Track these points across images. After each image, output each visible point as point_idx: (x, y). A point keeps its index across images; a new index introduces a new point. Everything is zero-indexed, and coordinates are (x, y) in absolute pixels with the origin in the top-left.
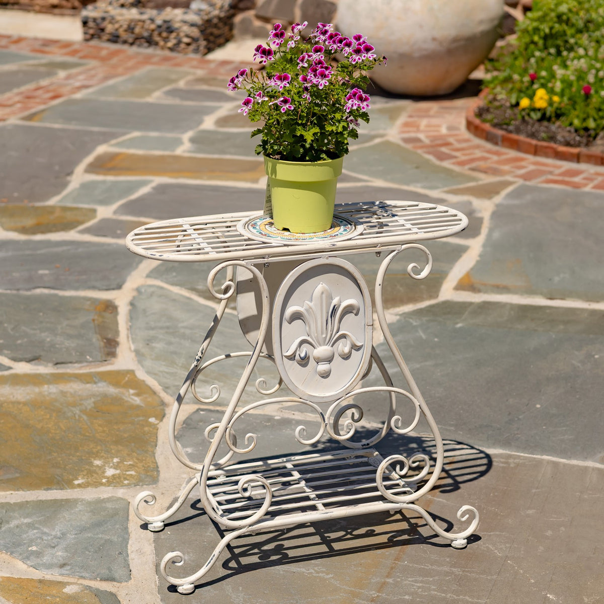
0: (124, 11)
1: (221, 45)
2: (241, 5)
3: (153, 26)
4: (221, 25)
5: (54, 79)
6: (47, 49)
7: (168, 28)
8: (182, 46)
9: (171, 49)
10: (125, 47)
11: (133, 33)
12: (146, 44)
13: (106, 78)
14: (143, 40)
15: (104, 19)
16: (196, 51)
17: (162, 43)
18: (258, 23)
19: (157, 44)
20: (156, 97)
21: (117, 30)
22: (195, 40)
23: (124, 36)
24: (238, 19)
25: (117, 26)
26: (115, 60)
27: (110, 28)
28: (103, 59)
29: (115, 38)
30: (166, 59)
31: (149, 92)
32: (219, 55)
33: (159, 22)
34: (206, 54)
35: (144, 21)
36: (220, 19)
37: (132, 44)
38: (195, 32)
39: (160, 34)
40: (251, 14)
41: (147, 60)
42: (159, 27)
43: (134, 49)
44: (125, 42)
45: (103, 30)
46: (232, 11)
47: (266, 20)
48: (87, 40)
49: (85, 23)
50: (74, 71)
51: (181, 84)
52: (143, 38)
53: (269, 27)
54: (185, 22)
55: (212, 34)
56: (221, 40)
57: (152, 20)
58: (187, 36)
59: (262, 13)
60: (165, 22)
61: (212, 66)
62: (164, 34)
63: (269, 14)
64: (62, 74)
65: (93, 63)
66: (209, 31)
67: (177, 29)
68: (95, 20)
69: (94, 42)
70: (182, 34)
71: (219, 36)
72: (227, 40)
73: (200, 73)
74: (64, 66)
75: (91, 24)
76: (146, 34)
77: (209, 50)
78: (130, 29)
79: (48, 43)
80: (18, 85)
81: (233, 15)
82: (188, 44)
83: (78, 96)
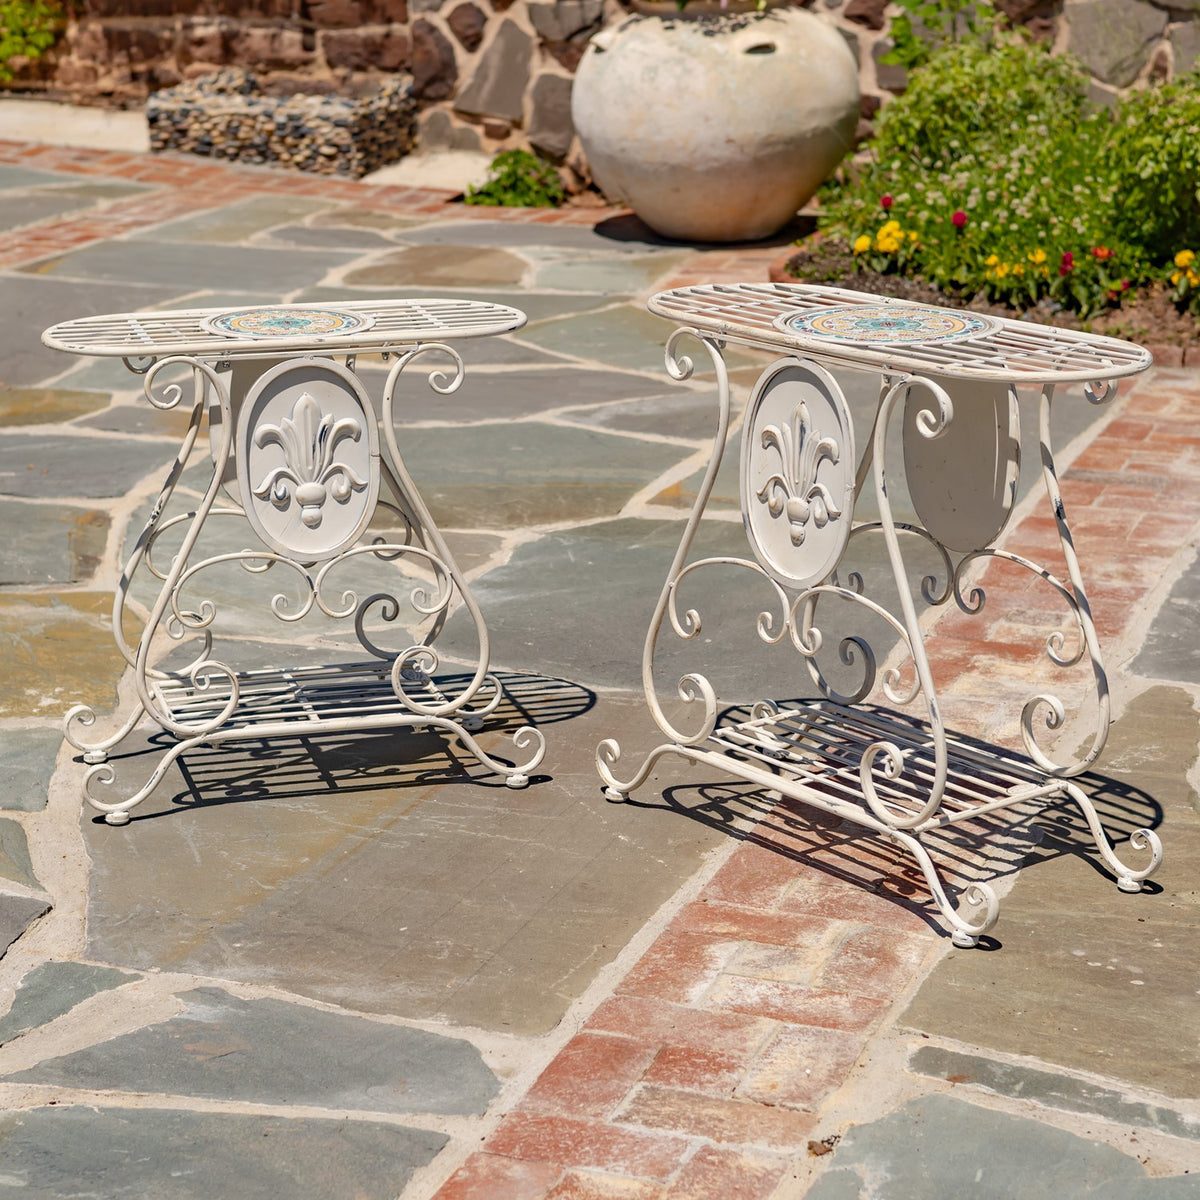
0: (222, 100)
1: (391, 161)
2: (430, 92)
3: (270, 126)
4: (390, 125)
5: (89, 212)
6: (84, 165)
7: (297, 129)
8: (321, 159)
9: (300, 166)
10: (224, 162)
11: (236, 138)
12: (258, 159)
13: (179, 211)
14: (253, 152)
15: (185, 113)
16: (345, 169)
17: (285, 156)
18: (458, 124)
19: (277, 157)
20: (258, 239)
21: (208, 131)
22: (342, 150)
23: (221, 143)
24: (423, 117)
25: (208, 126)
26: (201, 184)
27: (196, 129)
28: (180, 183)
29: (204, 148)
30: (290, 182)
31: (246, 233)
32: (385, 176)
33: (281, 119)
34: (362, 175)
35: (254, 118)
36: (390, 114)
37: (234, 157)
38: (344, 137)
39: (282, 140)
40: (446, 107)
41: (258, 183)
42: (281, 127)
43: (238, 164)
44: (222, 154)
45: (183, 132)
46: (413, 102)
47: (474, 118)
48: (156, 150)
49: (153, 121)
50: (126, 200)
51: (307, 222)
52: (253, 146)
53: (479, 130)
54: (326, 119)
55: (373, 140)
56: (394, 152)
57: (269, 116)
58: (329, 143)
59: (464, 107)
60: (291, 118)
61: (370, 194)
62: (290, 140)
63: (479, 109)
64: (104, 204)
65: (164, 187)
66: (368, 135)
67: (311, 129)
68: (170, 115)
69: (169, 155)
70: (320, 141)
71: (389, 144)
72: (405, 153)
73: (345, 204)
74: (109, 192)
75: (163, 123)
76: (257, 140)
77: (369, 169)
78: (231, 131)
79: (87, 155)
80: (25, 219)
81: (417, 109)
82: (331, 158)
83: (124, 237)
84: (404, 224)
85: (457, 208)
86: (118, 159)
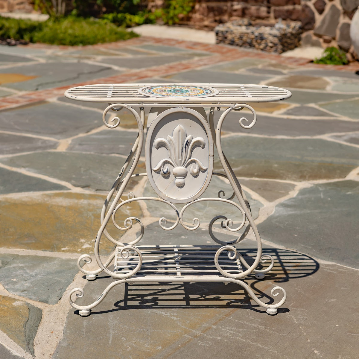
0: (239, 28)
1: (292, 49)
2: (306, 27)
3: (253, 36)
4: (292, 38)
5: (191, 61)
6: (195, 47)
7: (261, 38)
8: (268, 48)
9: (262, 50)
10: (238, 48)
11: (242, 40)
12: (248, 46)
13: (220, 61)
14: (247, 44)
15: (227, 32)
16: (276, 51)
17: (257, 46)
18: (315, 38)
19: (254, 46)
20: (241, 71)
21: (233, 38)
22: (275, 45)
23: (237, 41)
24: (304, 35)
25: (233, 35)
26: (229, 54)
27: (230, 37)
28: (223, 53)
29: (232, 43)
30: (258, 55)
31: (238, 69)
32: (289, 54)
33: (256, 34)
34: (281, 53)
35: (248, 34)
36: (292, 34)
37: (241, 46)
38: (276, 40)
39: (256, 41)
40: (311, 32)
41: (247, 54)
42: (256, 37)
43: (242, 49)
44: (237, 45)
45: (226, 38)
46: (300, 31)
47: (320, 36)
48: (217, 43)
49: (217, 34)
50: (203, 58)
51: (260, 66)
52: (247, 43)
53: (321, 40)
54: (270, 34)
55: (286, 42)
56: (293, 46)
57: (253, 33)
58: (271, 42)
59: (318, 32)
60: (260, 34)
61: (282, 59)
62: (259, 41)
63: (321, 32)
64: (196, 58)
65: (217, 55)
66: (284, 40)
67: (266, 38)
68: (222, 32)
69: (221, 45)
70: (268, 41)
71: (291, 44)
72: (296, 47)
73: (273, 62)
74: (199, 55)
75: (220, 34)
76: (249, 41)
77: (284, 51)
78: (241, 38)
79: (196, 44)
80: (168, 62)
81: (302, 33)
82: (271, 47)
83: (199, 69)
84: (291, 68)
85: (310, 64)
86: (205, 46)
